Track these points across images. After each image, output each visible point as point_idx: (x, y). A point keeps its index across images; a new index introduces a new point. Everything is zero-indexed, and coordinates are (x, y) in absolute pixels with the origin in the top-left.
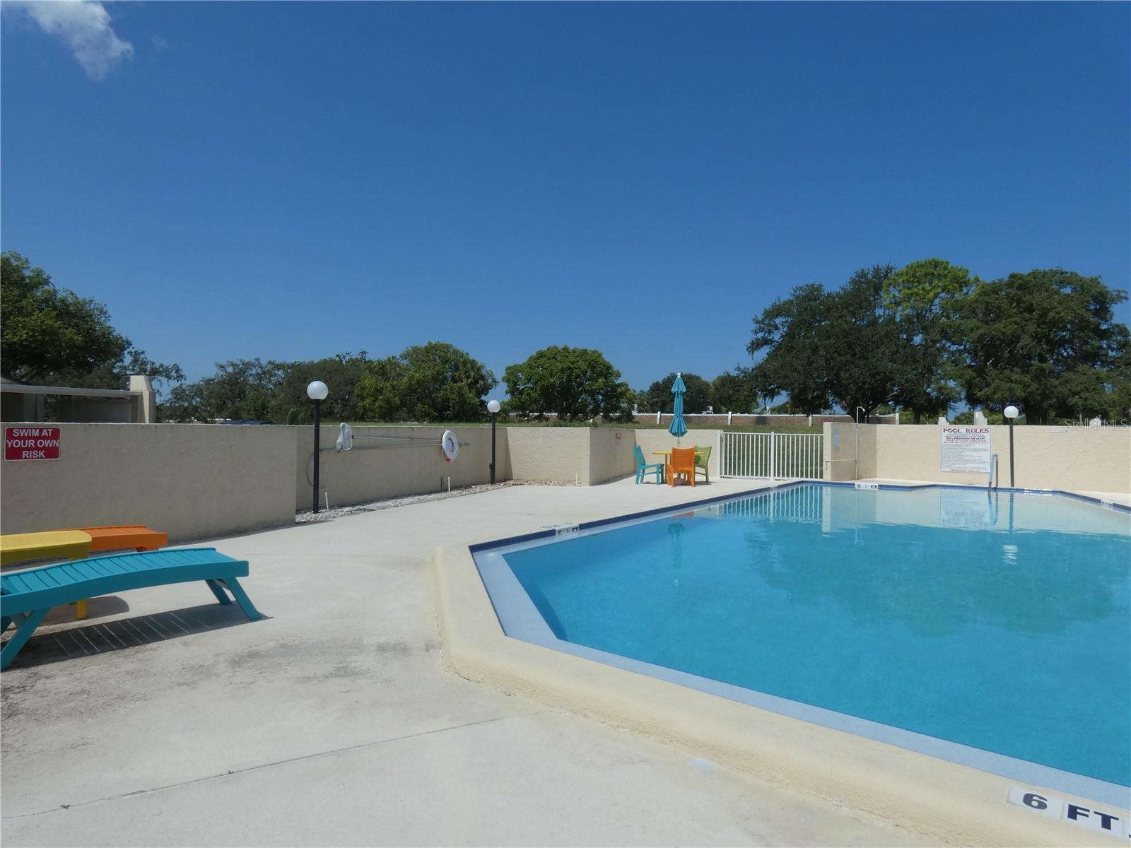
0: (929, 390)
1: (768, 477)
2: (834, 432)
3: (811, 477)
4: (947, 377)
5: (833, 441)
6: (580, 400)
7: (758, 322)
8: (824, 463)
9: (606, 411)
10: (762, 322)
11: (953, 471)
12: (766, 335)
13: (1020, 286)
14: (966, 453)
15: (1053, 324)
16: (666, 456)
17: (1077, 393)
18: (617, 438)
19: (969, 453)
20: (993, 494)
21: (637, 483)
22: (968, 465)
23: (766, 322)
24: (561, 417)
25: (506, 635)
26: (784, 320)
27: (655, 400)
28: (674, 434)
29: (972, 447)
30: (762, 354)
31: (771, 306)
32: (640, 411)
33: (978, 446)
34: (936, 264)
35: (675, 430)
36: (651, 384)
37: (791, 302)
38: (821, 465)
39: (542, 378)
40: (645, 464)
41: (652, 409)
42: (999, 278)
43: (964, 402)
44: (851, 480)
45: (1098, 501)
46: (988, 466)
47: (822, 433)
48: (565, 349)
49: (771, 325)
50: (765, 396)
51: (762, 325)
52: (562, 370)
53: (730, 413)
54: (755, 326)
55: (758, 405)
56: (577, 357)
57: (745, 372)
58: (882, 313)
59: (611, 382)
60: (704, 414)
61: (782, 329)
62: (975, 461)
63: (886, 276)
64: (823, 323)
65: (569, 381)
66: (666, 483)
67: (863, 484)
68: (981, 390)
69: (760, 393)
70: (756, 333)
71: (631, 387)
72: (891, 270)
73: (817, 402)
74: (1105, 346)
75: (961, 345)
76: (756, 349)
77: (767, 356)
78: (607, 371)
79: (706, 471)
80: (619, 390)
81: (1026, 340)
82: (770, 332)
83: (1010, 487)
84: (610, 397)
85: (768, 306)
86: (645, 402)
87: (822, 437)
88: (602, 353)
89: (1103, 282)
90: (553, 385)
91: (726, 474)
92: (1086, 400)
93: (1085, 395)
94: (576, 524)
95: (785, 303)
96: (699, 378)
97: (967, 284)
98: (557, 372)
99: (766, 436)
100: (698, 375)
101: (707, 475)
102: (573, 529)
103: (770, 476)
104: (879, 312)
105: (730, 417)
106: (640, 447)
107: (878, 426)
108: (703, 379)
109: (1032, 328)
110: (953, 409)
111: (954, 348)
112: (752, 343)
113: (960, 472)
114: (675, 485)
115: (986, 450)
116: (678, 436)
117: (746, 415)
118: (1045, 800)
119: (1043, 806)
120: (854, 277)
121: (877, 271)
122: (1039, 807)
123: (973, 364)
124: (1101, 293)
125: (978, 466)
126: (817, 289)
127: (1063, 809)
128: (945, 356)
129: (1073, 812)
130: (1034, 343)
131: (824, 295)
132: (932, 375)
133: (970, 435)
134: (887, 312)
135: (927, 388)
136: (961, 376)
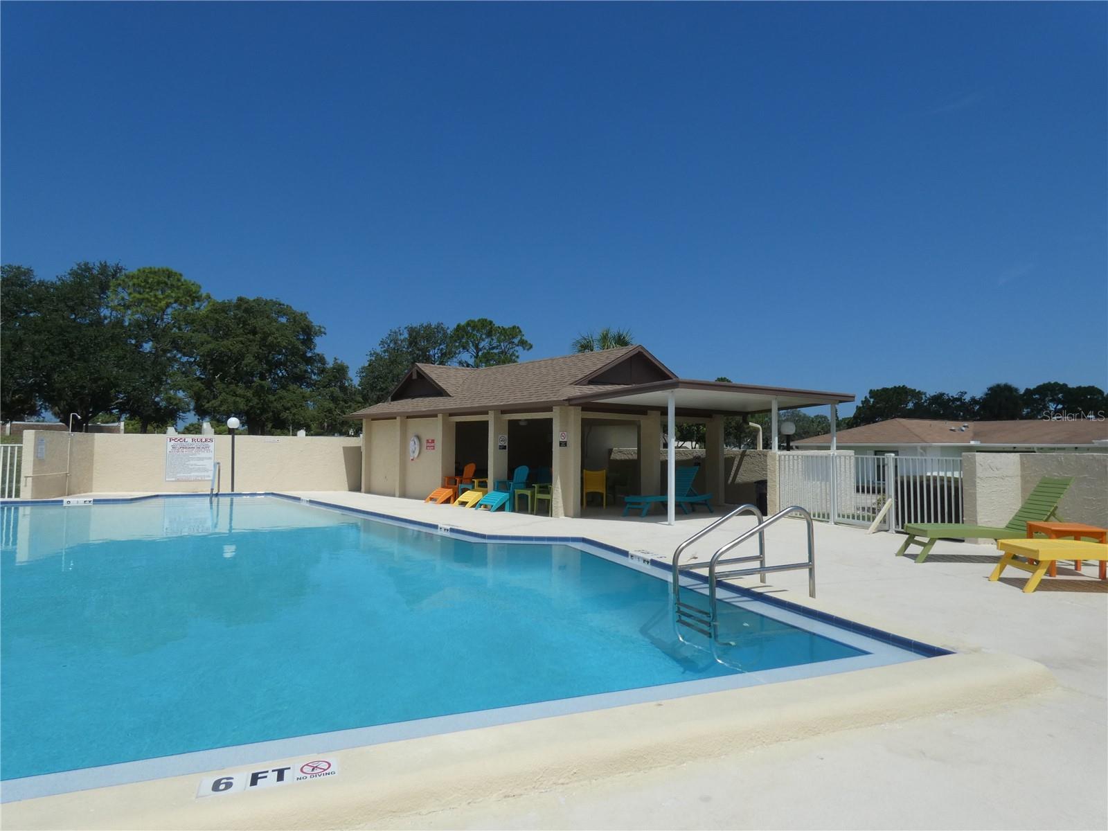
0: (157, 399)
2: (38, 443)
4: (176, 387)
5: (36, 452)
8: (22, 479)
11: (178, 480)
13: (247, 311)
14: (192, 462)
15: (272, 347)
17: (288, 409)
19: (194, 462)
20: (215, 500)
22: (192, 474)
29: (198, 456)
33: (203, 454)
34: (170, 274)
38: (18, 481)
42: (229, 299)
43: (193, 413)
44: (59, 496)
45: (298, 499)
46: (211, 474)
47: (21, 443)
58: (108, 314)
62: (199, 470)
63: (114, 276)
64: (32, 315)
67: (75, 500)
68: (208, 402)
72: (121, 270)
73: (20, 407)
74: (309, 370)
75: (191, 357)
81: (249, 359)
83: (230, 492)
87: (20, 449)
89: (311, 318)
92: (294, 414)
93: (294, 411)
97: (199, 299)
104: (105, 312)
107: (97, 435)
109: (254, 348)
111: (185, 359)
113: (186, 481)
115: (210, 458)
118: (232, 778)
119: (229, 785)
120: (75, 267)
121: (104, 267)
122: (226, 788)
123: (202, 377)
124: (308, 326)
125: (203, 474)
126: (25, 274)
127: (247, 780)
128: (176, 366)
129: (255, 779)
130: (256, 362)
131: (34, 282)
132: (161, 384)
133: (195, 444)
134: (114, 313)
135: (156, 397)
136: (190, 387)
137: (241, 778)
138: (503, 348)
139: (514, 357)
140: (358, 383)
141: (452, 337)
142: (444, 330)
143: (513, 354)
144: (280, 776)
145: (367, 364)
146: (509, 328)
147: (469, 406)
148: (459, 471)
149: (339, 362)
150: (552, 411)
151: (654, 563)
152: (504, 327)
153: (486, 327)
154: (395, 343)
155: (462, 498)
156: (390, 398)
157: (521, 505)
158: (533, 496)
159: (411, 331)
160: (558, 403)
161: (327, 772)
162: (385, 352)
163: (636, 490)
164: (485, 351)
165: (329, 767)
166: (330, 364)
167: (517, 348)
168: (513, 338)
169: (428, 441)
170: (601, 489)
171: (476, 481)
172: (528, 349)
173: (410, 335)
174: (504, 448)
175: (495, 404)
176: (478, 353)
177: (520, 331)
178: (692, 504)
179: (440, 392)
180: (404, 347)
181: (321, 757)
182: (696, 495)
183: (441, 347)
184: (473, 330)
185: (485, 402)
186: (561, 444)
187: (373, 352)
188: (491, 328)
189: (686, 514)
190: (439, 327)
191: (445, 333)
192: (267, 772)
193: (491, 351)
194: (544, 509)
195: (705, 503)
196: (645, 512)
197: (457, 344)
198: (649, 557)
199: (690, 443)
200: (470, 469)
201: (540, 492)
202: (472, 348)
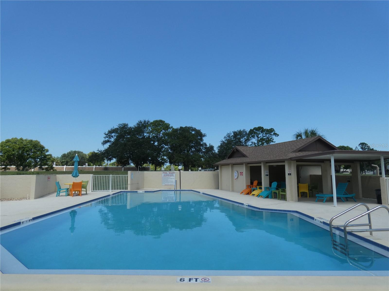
0: (159, 159)
1: (109, 190)
2: (131, 174)
3: (124, 189)
4: (164, 155)
5: (131, 177)
6: (28, 161)
7: (106, 134)
8: (128, 185)
9: (41, 165)
10: (107, 134)
11: (165, 185)
12: (109, 139)
13: (183, 131)
14: (169, 180)
16: (70, 185)
17: (196, 161)
18: (48, 178)
19: (170, 180)
20: (175, 192)
21: (57, 196)
22: (169, 183)
23: (109, 135)
24: (18, 169)
25: (3, 273)
26: (115, 134)
27: (63, 160)
28: (74, 177)
29: (171, 178)
30: (107, 146)
31: (111, 129)
32: (56, 165)
33: (172, 177)
34: (161, 121)
35: (74, 175)
36: (62, 154)
37: (117, 129)
38: (127, 185)
39: (9, 151)
40: (60, 189)
41: (62, 164)
42: (178, 127)
43: (168, 163)
44: (136, 190)
45: (199, 192)
46: (174, 183)
47: (128, 175)
48: (21, 139)
49: (111, 136)
50: (108, 160)
51: (107, 136)
52: (19, 148)
53: (94, 166)
54: (105, 136)
55: (105, 163)
56: (27, 143)
57: (101, 152)
58: (146, 135)
59: (44, 154)
60: (84, 166)
61: (114, 137)
62: (171, 182)
63: (147, 123)
64: (128, 136)
65: (23, 153)
66: (70, 195)
67: (140, 191)
68: (173, 160)
69: (106, 159)
70: (105, 138)
71: (53, 156)
72: (149, 122)
73: (125, 163)
74: (202, 148)
75: (168, 146)
76: (105, 144)
77: (109, 146)
78: (42, 149)
79: (86, 190)
80: (48, 157)
82: (110, 138)
83: (180, 189)
84: (43, 160)
85: (110, 129)
86: (59, 162)
87: (127, 176)
88: (40, 142)
89: (201, 131)
90: (13, 155)
91: (93, 190)
92: (198, 163)
93: (198, 162)
94: (31, 218)
95: (116, 129)
96: (82, 152)
97: (170, 128)
98: (17, 149)
99: (109, 176)
100: (81, 151)
101: (86, 191)
102: (30, 220)
103: (110, 190)
104: (145, 134)
105: (94, 167)
106: (59, 182)
107: (146, 172)
108: (84, 153)
109: (185, 142)
110: (166, 165)
111: (166, 147)
112: (104, 142)
113: (167, 185)
114: (73, 196)
115: (174, 178)
116: (76, 177)
117: (101, 166)
118: (184, 279)
119: (184, 280)
120: (138, 122)
121: (145, 121)
122: (183, 281)
123: (171, 152)
124: (201, 134)
125: (172, 183)
126: (126, 125)
127: (188, 280)
128: (164, 149)
129: (190, 280)
130: (186, 147)
131: (128, 127)
132: (160, 155)
133: (170, 174)
134: (148, 134)
135: (159, 158)
136: (168, 155)
137: (187, 279)
138: (268, 136)
139: (272, 140)
140: (217, 151)
141: (248, 134)
142: (245, 132)
143: (271, 138)
144: (196, 281)
145: (220, 145)
146: (269, 129)
147: (254, 161)
148: (252, 183)
149: (211, 145)
150: (285, 162)
151: (324, 223)
152: (268, 129)
153: (260, 129)
154: (229, 137)
155: (253, 193)
156: (227, 158)
157: (275, 196)
158: (279, 193)
159: (235, 133)
160: (287, 160)
161: (208, 281)
162: (226, 140)
163: (321, 191)
164: (261, 138)
165: (209, 280)
166: (208, 146)
167: (273, 136)
168: (271, 132)
169: (240, 173)
170: (306, 191)
171: (258, 187)
172: (277, 136)
173: (234, 134)
174: (268, 175)
175: (263, 160)
176: (258, 139)
177: (274, 130)
178: (346, 198)
179: (244, 156)
180: (232, 138)
181: (207, 277)
182: (348, 195)
183: (245, 138)
184: (256, 131)
185: (260, 159)
186: (289, 174)
187: (222, 141)
188: (263, 130)
189: (343, 202)
190: (244, 131)
191: (246, 133)
192: (193, 278)
193: (263, 138)
194: (284, 198)
195: (352, 198)
196: (325, 200)
197: (251, 136)
198: (322, 221)
199: (349, 170)
200: (255, 183)
201: (282, 192)
202: (256, 137)
